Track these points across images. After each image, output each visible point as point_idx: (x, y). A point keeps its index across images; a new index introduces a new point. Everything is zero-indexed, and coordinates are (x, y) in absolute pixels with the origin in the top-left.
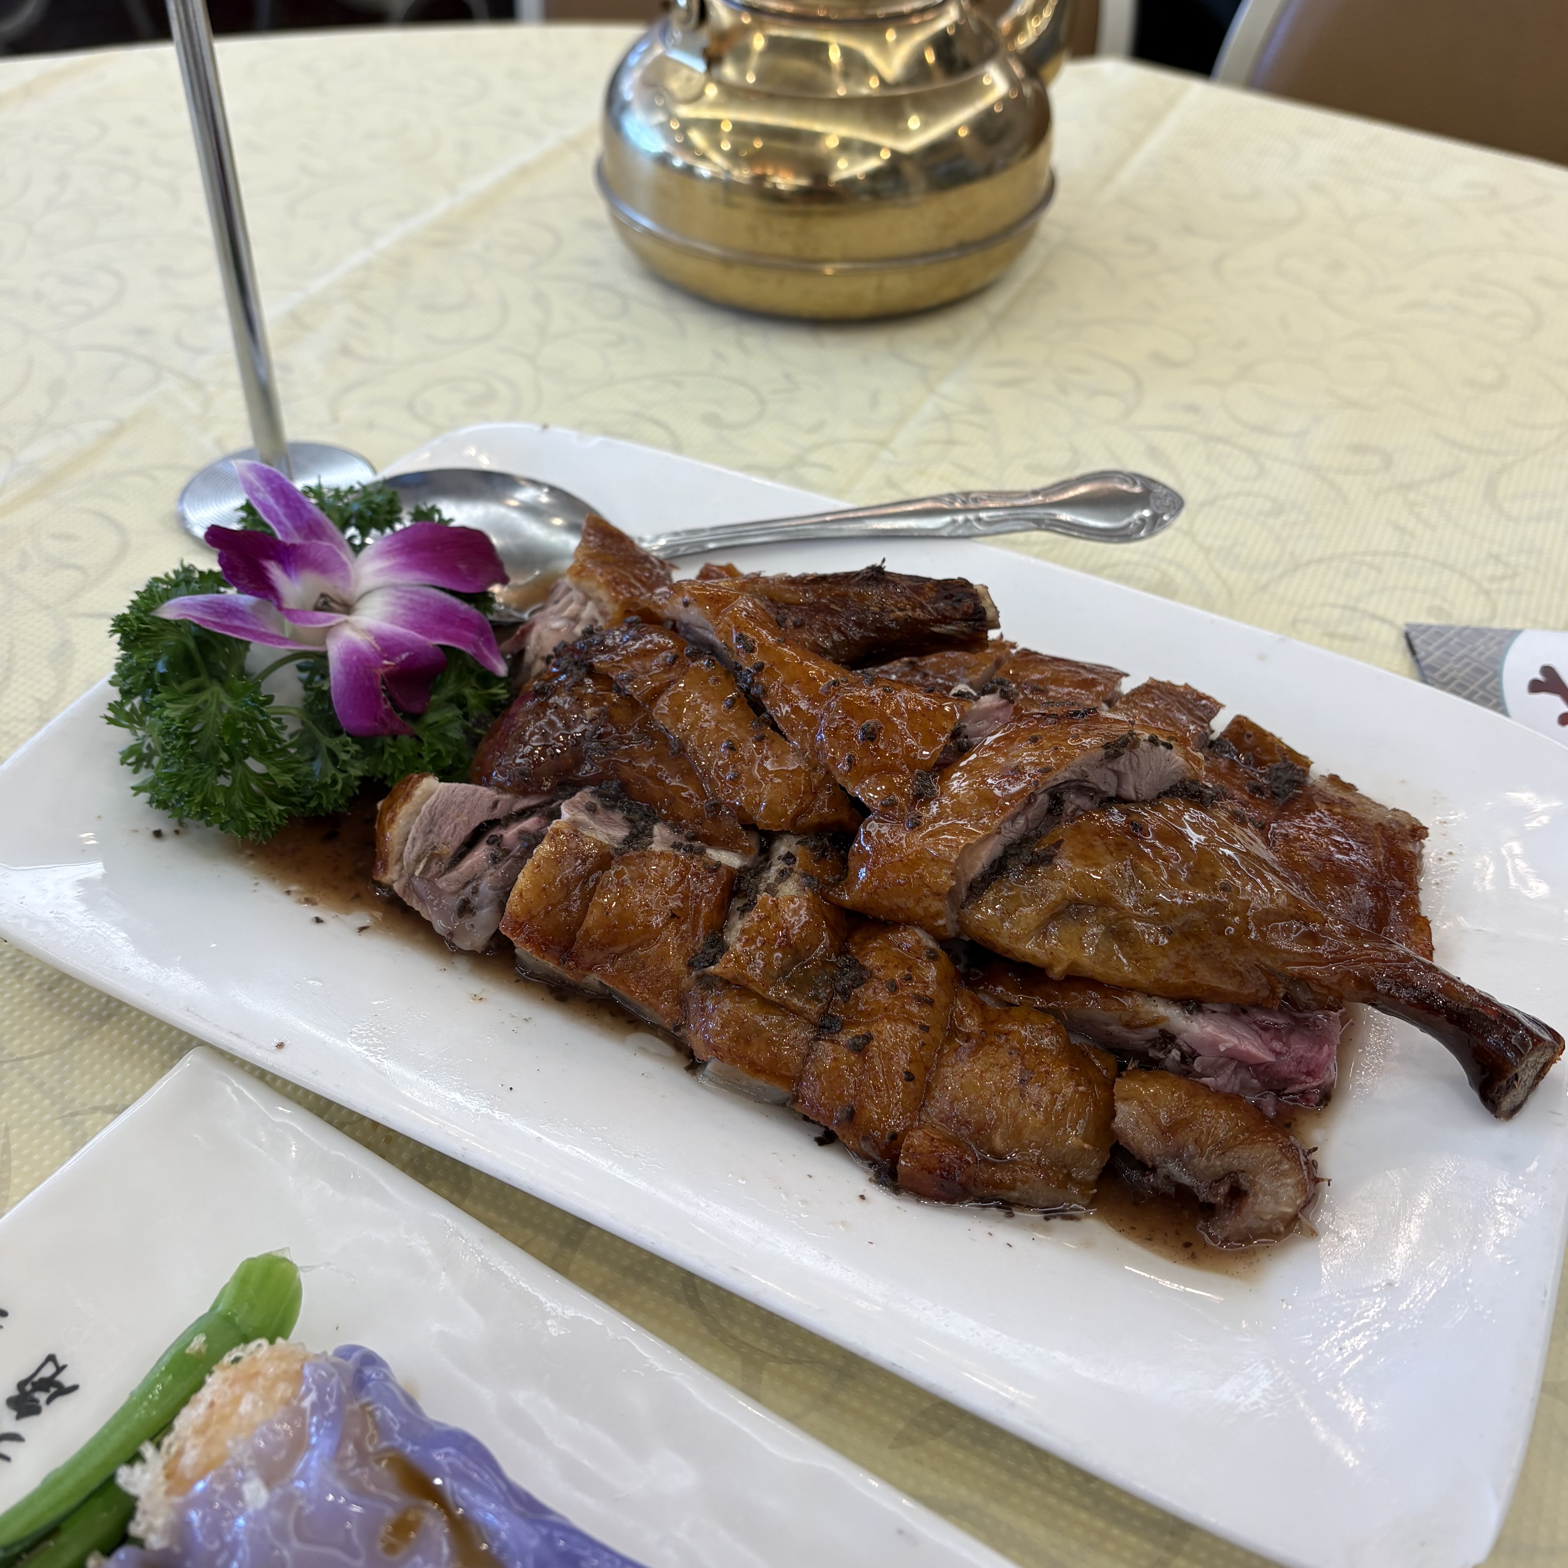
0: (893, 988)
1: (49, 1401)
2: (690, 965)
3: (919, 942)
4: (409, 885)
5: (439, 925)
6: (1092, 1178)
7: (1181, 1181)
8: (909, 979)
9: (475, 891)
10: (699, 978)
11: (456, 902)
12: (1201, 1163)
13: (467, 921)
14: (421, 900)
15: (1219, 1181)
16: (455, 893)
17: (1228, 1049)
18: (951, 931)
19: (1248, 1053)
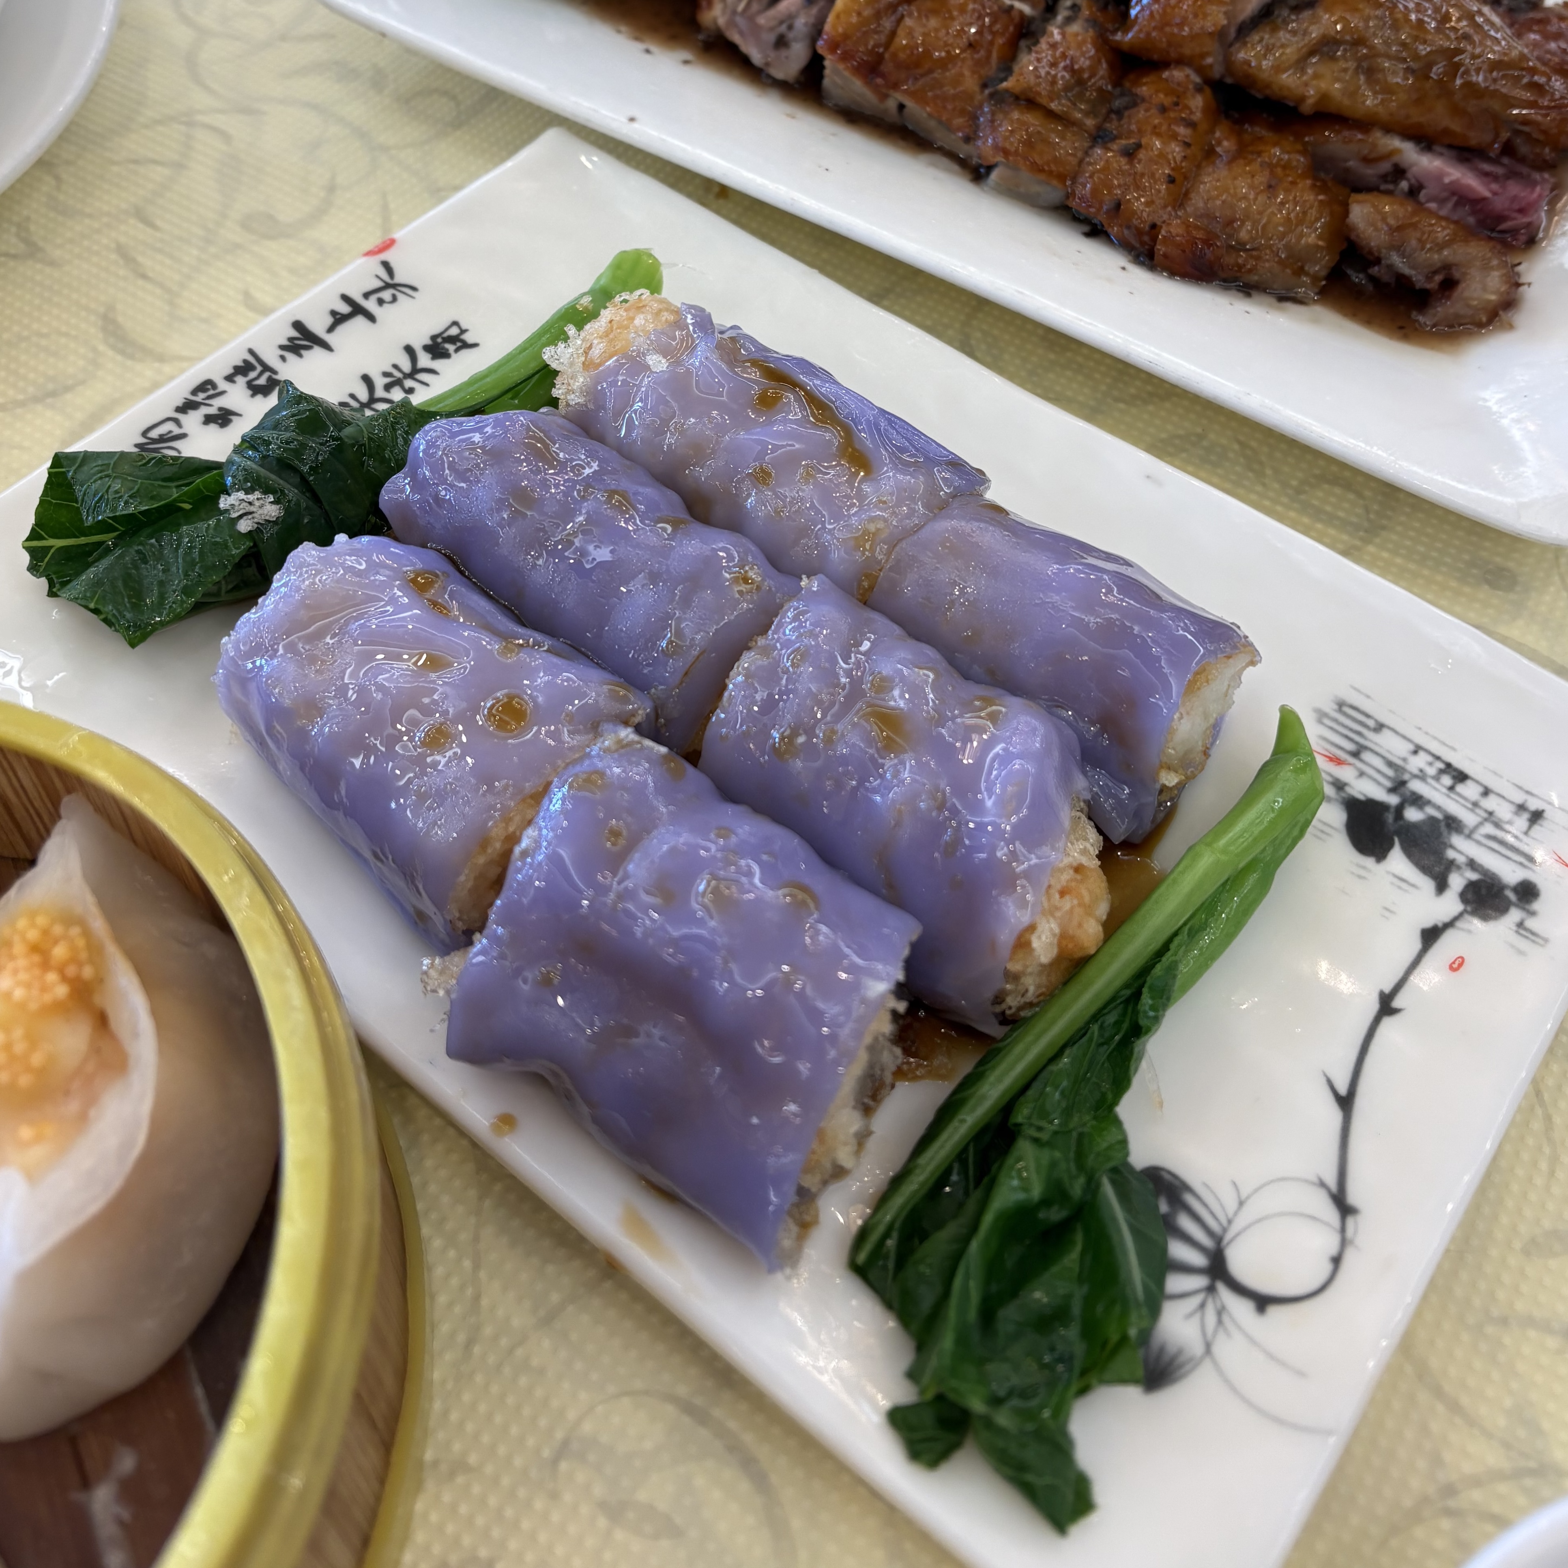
0: (1163, 110)
1: (457, 350)
2: (984, 86)
3: (1187, 76)
4: (732, 23)
5: (756, 57)
6: (1324, 273)
7: (1402, 271)
8: (1177, 104)
9: (790, 27)
10: (992, 96)
11: (771, 38)
12: (1422, 256)
13: (784, 53)
14: (741, 33)
15: (1435, 272)
16: (772, 29)
17: (1452, 183)
18: (1217, 72)
19: (1469, 187)
